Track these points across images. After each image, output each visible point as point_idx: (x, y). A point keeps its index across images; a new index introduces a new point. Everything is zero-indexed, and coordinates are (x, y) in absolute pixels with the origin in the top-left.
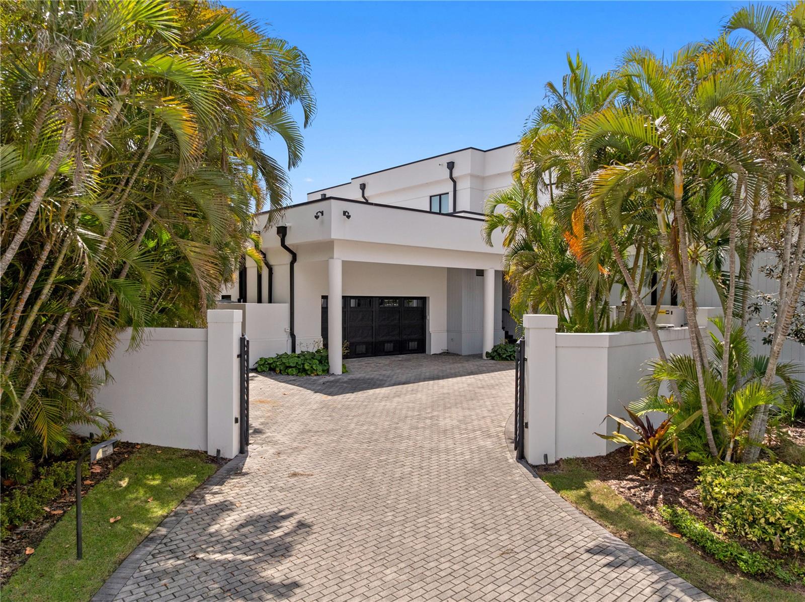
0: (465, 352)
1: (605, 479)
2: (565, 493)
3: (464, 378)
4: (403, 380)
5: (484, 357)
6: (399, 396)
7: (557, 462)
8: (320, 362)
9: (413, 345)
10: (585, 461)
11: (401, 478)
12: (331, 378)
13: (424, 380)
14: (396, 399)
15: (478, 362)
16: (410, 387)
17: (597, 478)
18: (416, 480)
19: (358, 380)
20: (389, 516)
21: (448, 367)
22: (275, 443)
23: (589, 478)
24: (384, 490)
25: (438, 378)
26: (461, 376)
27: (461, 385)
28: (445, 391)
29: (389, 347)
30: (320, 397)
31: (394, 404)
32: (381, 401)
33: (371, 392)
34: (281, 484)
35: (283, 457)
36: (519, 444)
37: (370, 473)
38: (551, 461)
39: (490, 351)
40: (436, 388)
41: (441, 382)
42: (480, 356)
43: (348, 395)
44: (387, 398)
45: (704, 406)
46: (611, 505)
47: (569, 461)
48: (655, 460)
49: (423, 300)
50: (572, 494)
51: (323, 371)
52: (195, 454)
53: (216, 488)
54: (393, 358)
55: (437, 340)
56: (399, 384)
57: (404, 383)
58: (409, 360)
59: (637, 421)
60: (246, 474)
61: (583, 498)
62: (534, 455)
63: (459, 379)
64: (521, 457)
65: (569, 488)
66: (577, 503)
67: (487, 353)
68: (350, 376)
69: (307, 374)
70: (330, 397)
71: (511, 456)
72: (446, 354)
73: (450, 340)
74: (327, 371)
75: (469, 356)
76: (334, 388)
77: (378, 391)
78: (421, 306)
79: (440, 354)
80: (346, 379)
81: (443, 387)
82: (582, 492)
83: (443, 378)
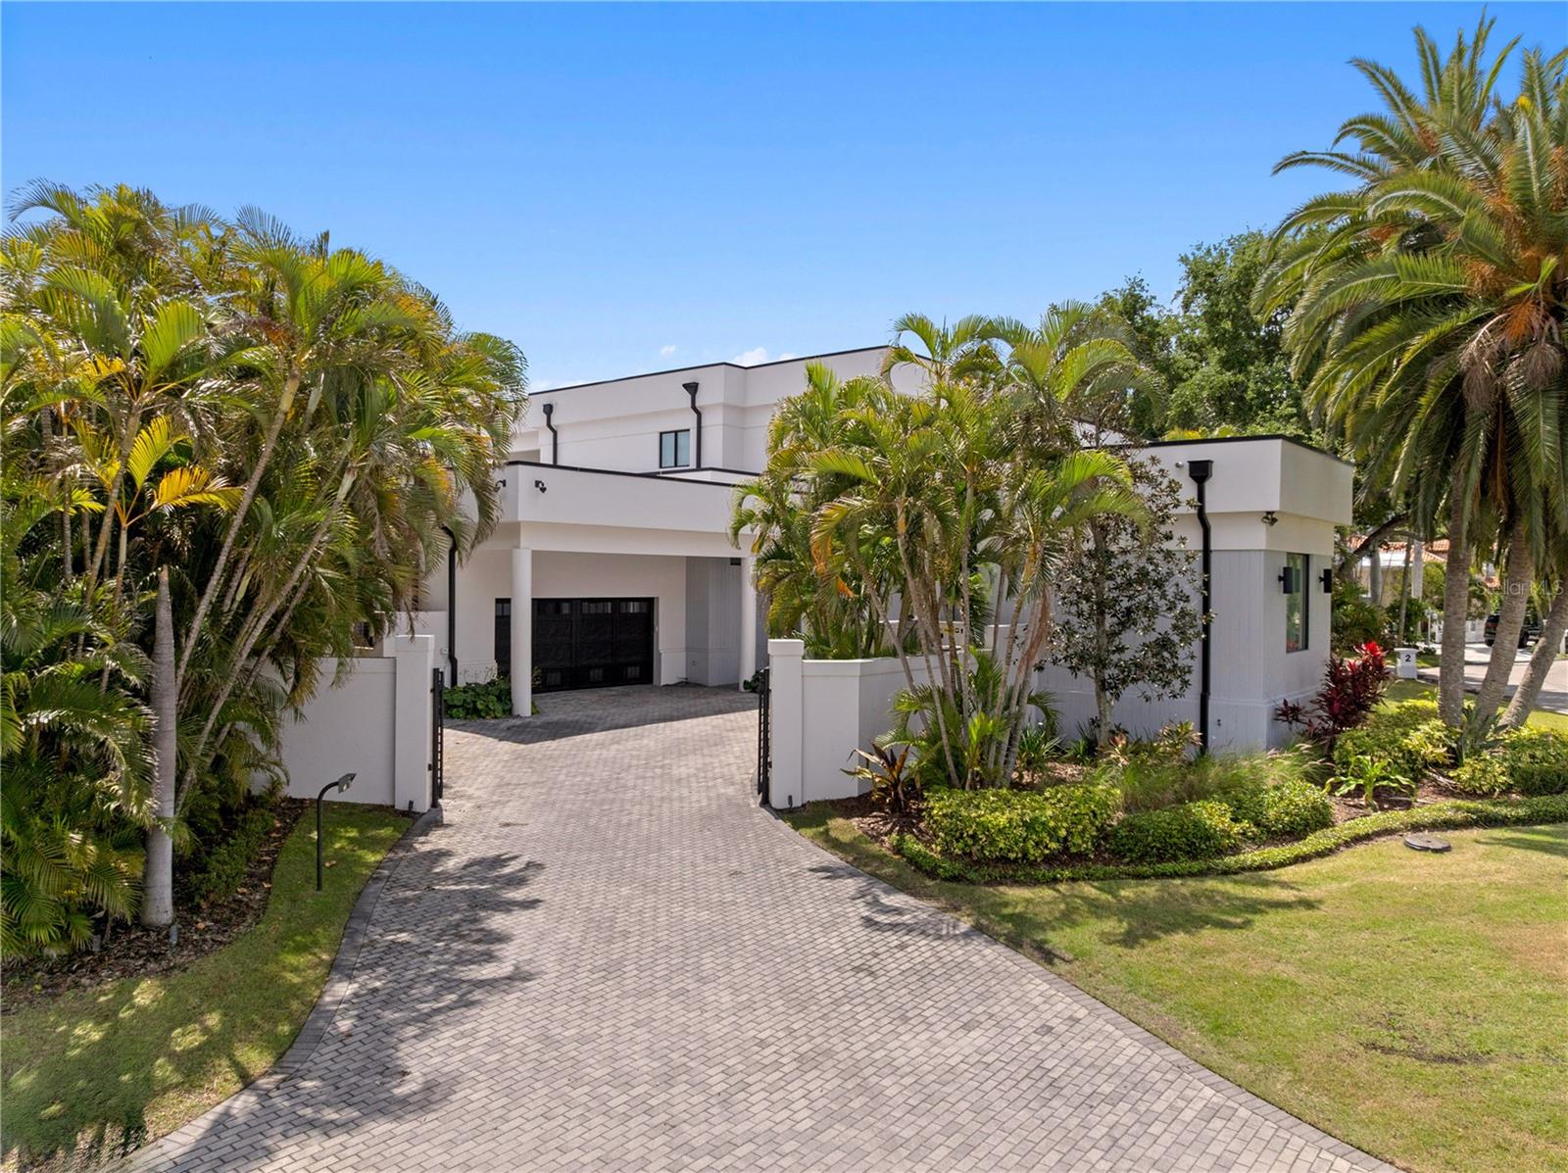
0: (712, 681)
1: (848, 817)
2: (803, 831)
3: (708, 719)
4: (622, 722)
5: (742, 689)
6: (618, 743)
7: (803, 806)
8: (499, 698)
9: (633, 671)
10: (832, 802)
11: (629, 825)
12: (518, 722)
13: (652, 722)
14: (614, 747)
15: (731, 697)
16: (632, 731)
17: (841, 816)
18: (645, 825)
19: (557, 723)
20: (620, 853)
21: (686, 703)
22: (470, 797)
23: (831, 817)
24: (611, 834)
25: (672, 719)
26: (704, 716)
27: (703, 728)
28: (681, 735)
29: (596, 674)
30: (507, 746)
31: (612, 753)
32: (594, 749)
33: (578, 738)
34: (493, 833)
35: (484, 810)
36: (764, 787)
37: (592, 821)
38: (797, 803)
39: (749, 679)
40: (668, 732)
41: (676, 724)
42: (734, 687)
43: (547, 743)
44: (602, 745)
45: (944, 736)
46: (845, 838)
47: (817, 804)
48: (897, 794)
49: (649, 603)
50: (810, 832)
51: (504, 711)
52: (380, 808)
53: (422, 839)
54: (603, 691)
55: (670, 664)
56: (616, 728)
57: (624, 727)
58: (628, 694)
59: (881, 754)
60: (448, 826)
61: (821, 833)
62: (778, 799)
63: (701, 719)
64: (766, 802)
65: (809, 826)
66: (813, 838)
67: (745, 682)
68: (544, 719)
69: (480, 716)
70: (522, 746)
71: (754, 801)
72: (685, 685)
73: (691, 663)
74: (509, 712)
75: (719, 687)
76: (524, 733)
77: (588, 736)
78: (645, 611)
79: (675, 685)
80: (538, 723)
81: (678, 730)
82: (821, 829)
83: (678, 719)
